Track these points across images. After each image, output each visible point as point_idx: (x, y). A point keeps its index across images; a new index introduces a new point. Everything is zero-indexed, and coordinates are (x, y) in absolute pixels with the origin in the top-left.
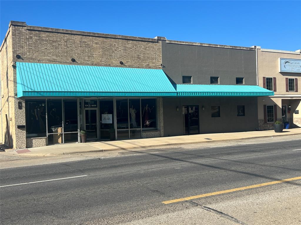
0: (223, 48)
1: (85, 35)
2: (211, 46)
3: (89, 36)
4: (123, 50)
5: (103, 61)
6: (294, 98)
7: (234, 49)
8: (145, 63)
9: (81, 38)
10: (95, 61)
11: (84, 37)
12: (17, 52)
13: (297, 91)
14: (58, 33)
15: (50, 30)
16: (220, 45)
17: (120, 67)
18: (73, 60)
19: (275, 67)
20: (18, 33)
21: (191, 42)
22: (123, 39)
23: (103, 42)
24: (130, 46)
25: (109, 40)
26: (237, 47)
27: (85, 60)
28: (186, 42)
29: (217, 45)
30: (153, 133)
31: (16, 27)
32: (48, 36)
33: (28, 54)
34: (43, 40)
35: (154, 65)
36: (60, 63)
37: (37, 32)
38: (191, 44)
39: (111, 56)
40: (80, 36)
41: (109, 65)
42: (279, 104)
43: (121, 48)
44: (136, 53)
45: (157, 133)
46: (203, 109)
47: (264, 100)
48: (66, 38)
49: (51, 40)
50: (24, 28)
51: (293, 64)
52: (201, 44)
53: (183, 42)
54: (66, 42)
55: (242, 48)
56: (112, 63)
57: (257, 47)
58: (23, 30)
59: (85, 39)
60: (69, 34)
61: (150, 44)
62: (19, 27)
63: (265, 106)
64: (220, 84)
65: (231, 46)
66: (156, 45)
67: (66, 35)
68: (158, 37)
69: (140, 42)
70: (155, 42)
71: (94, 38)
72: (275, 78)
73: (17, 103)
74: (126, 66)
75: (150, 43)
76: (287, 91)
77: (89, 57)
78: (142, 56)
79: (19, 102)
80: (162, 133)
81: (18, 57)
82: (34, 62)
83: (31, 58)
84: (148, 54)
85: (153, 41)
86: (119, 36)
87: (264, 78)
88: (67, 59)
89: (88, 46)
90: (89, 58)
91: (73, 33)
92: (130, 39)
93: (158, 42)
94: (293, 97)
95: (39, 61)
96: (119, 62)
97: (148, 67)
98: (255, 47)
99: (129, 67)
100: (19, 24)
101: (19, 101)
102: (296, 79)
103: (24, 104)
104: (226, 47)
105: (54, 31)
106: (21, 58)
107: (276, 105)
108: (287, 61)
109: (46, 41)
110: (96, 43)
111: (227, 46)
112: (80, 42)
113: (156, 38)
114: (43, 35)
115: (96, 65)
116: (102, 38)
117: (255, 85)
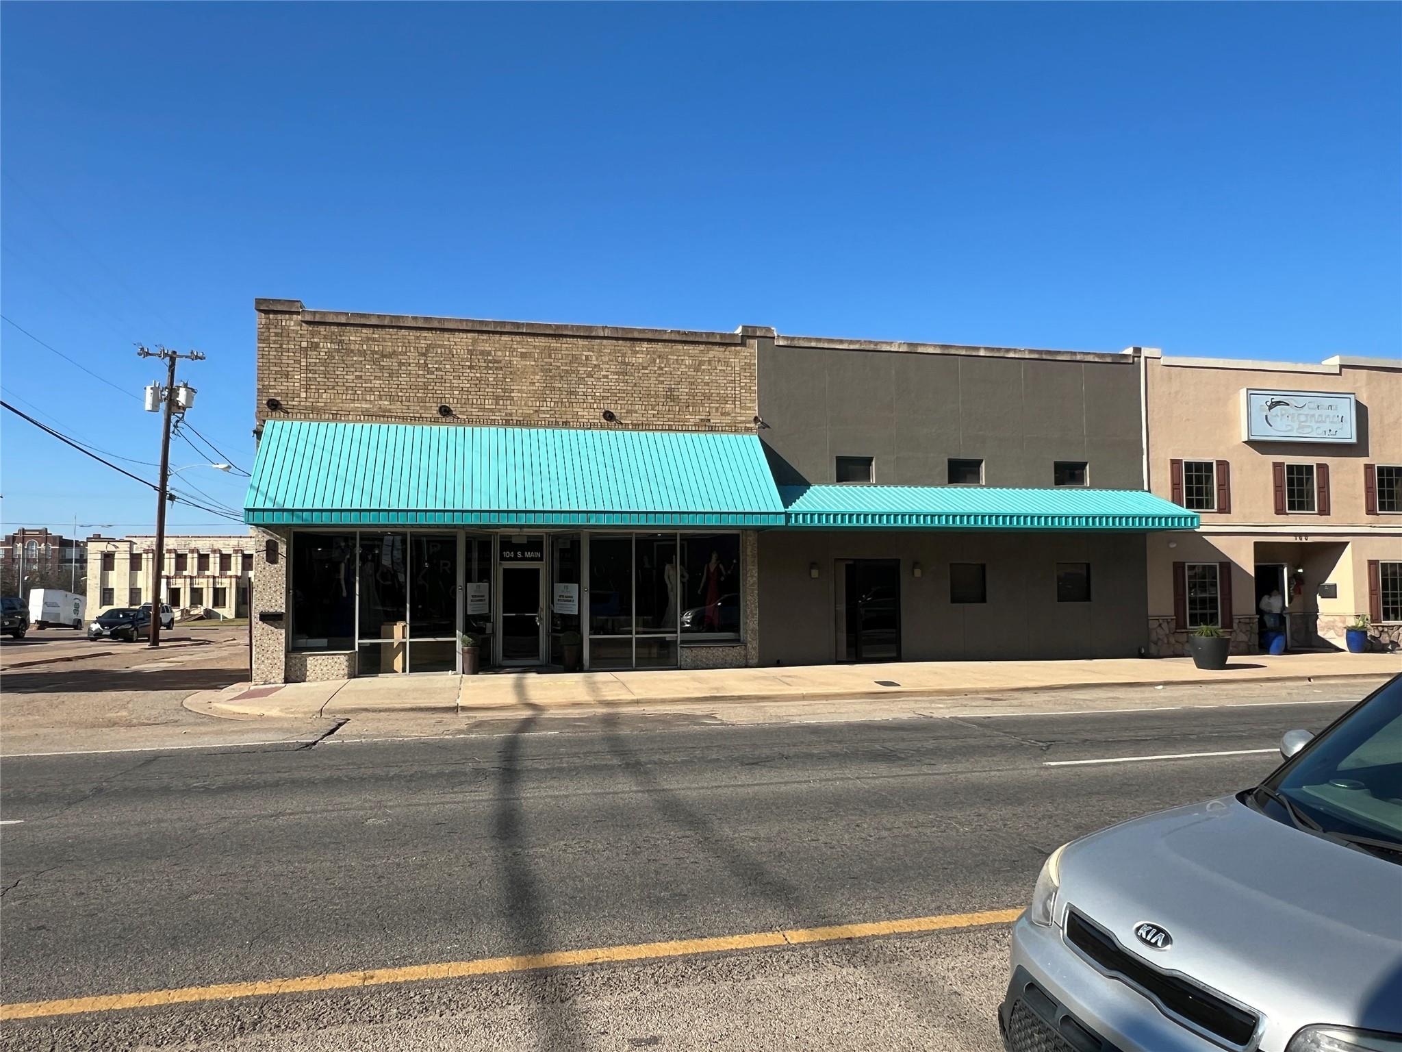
0: (998, 359)
1: (488, 332)
2: (953, 351)
3: (501, 333)
4: (616, 373)
5: (544, 412)
6: (1311, 539)
7: (1045, 360)
8: (695, 413)
9: (474, 342)
10: (518, 412)
11: (485, 337)
12: (270, 391)
13: (1325, 510)
14: (401, 328)
15: (374, 321)
16: (986, 349)
17: (602, 428)
18: (445, 411)
19: (1228, 421)
20: (276, 334)
21: (870, 342)
22: (617, 339)
23: (549, 351)
24: (640, 359)
25: (566, 344)
26: (1058, 353)
27: (484, 410)
28: (851, 342)
29: (978, 349)
30: (719, 652)
31: (271, 316)
32: (368, 339)
33: (303, 395)
34: (352, 351)
35: (728, 420)
36: (404, 419)
37: (335, 329)
38: (872, 347)
39: (571, 393)
40: (469, 335)
41: (566, 425)
42: (1246, 561)
43: (609, 368)
44: (662, 382)
45: (734, 652)
46: (918, 573)
47: (1173, 545)
48: (423, 344)
49: (376, 352)
50: (295, 316)
51: (1305, 410)
52: (910, 345)
53: (841, 342)
54: (424, 355)
55: (1078, 358)
56: (576, 416)
57: (1146, 352)
58: (292, 323)
59: (487, 344)
60: (436, 329)
61: (716, 352)
62: (279, 317)
63: (1178, 568)
64: (988, 486)
65: (1031, 351)
66: (736, 354)
67: (425, 334)
68: (745, 328)
69: (680, 347)
70: (735, 345)
71: (518, 338)
72: (1224, 465)
73: (264, 544)
74: (625, 427)
75: (717, 348)
76: (1279, 511)
77: (497, 399)
78: (683, 389)
79: (268, 542)
80: (753, 653)
81: (274, 405)
82: (320, 420)
83: (313, 409)
84: (707, 384)
85: (727, 342)
86: (604, 328)
87: (1175, 463)
88: (426, 409)
89: (494, 364)
90: (497, 404)
91: (447, 326)
92: (641, 336)
93: (743, 344)
94: (1307, 535)
95: (336, 417)
96: (599, 414)
97: (706, 426)
98: (1138, 350)
99: (636, 427)
100: (280, 308)
101: (268, 538)
102: (1323, 468)
103: (282, 549)
104: (1011, 355)
105: (386, 322)
106: (282, 409)
107: (1227, 566)
108: (1277, 399)
109: (363, 353)
110: (524, 356)
111: (1015, 351)
112: (470, 352)
113: (739, 331)
114: (353, 337)
115: (520, 424)
116: (543, 339)
117: (1138, 486)
